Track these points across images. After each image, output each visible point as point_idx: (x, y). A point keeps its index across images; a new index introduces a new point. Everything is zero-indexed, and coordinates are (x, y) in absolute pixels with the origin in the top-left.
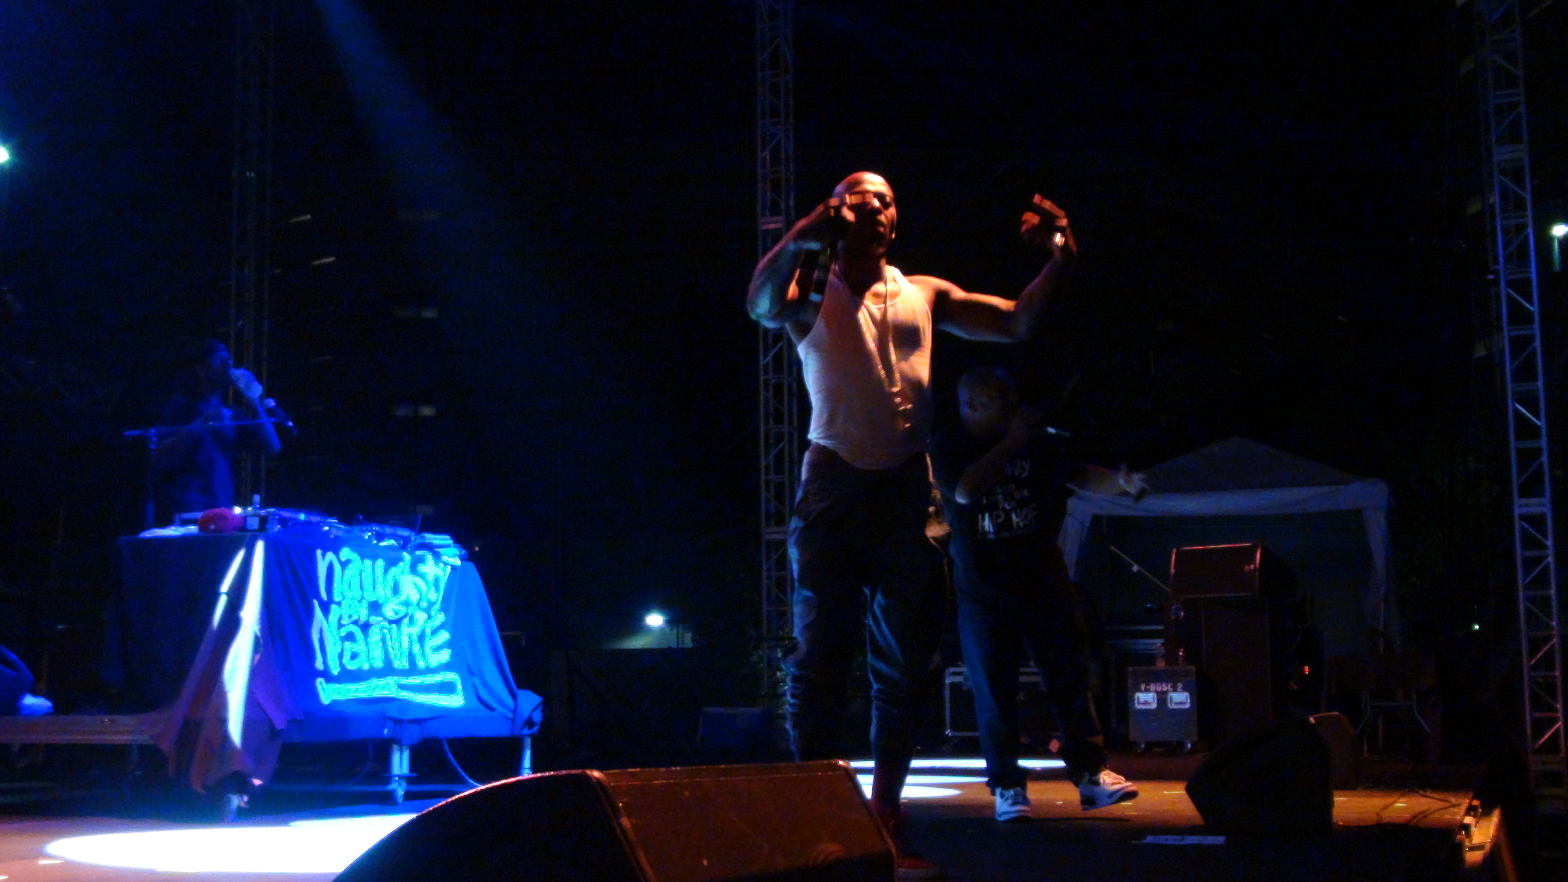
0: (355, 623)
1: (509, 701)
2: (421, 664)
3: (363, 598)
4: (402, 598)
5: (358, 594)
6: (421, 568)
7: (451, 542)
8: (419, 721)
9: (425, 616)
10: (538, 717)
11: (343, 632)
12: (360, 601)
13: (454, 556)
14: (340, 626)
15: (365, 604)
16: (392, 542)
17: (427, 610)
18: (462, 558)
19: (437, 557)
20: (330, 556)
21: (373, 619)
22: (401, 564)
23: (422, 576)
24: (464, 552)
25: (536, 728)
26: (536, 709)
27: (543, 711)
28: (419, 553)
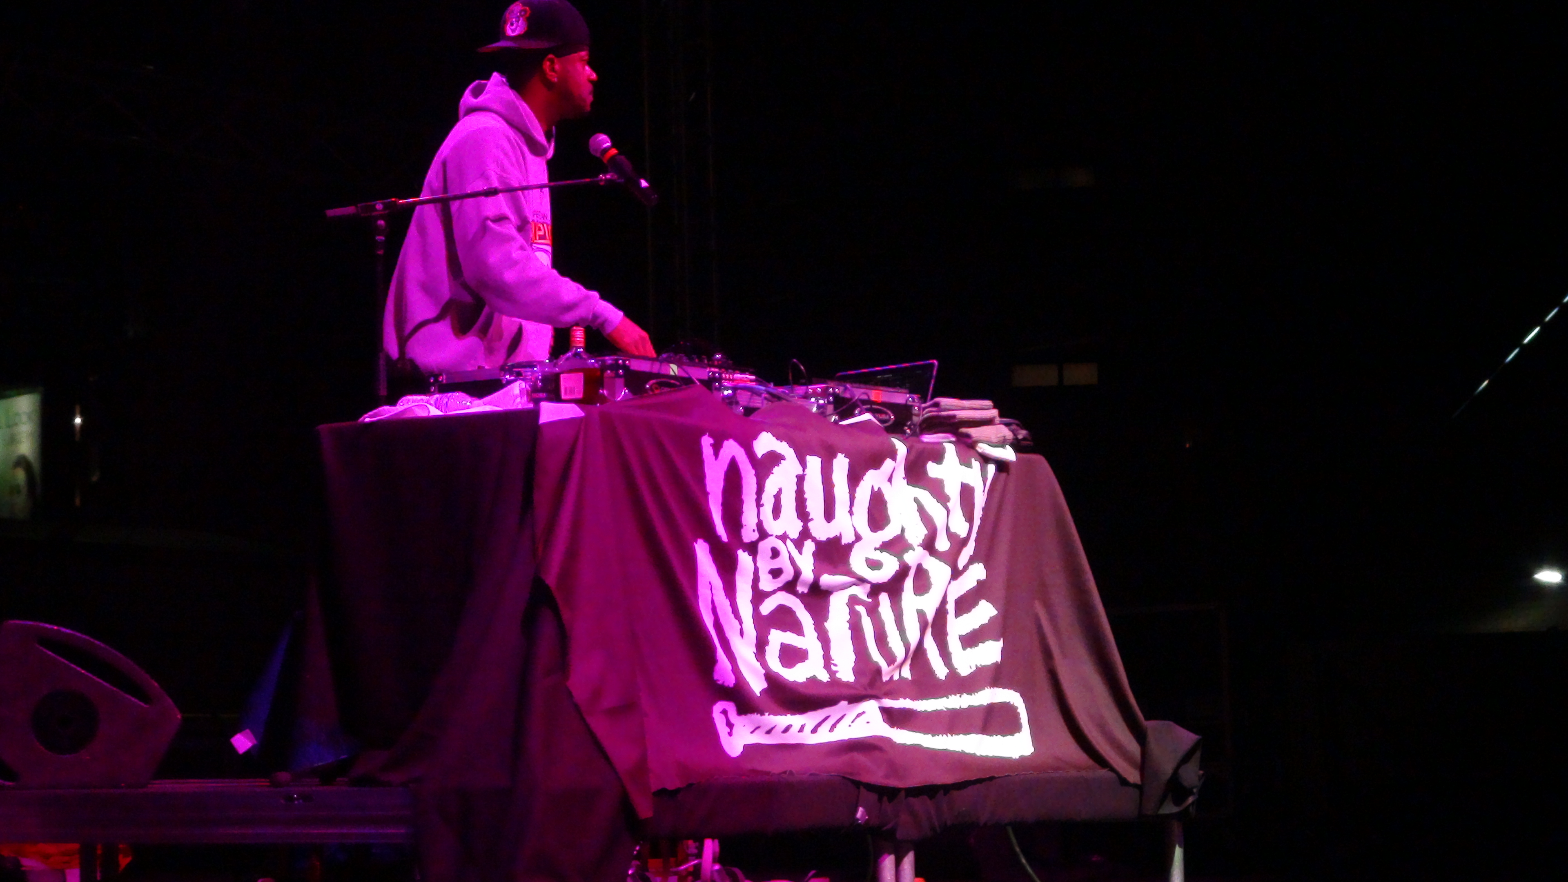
0: (790, 587)
1: (1133, 747)
2: (941, 671)
3: (805, 534)
4: (888, 533)
5: (794, 528)
6: (933, 470)
7: (994, 413)
8: (930, 791)
9: (947, 570)
10: (1192, 775)
11: (767, 607)
12: (799, 544)
13: (1001, 444)
14: (759, 597)
15: (809, 547)
16: (867, 416)
17: (950, 558)
18: (1017, 446)
19: (966, 446)
20: (731, 448)
21: (826, 579)
22: (888, 464)
23: (937, 489)
24: (1022, 434)
25: (1191, 799)
26: (1186, 759)
27: (1204, 765)
28: (928, 438)
